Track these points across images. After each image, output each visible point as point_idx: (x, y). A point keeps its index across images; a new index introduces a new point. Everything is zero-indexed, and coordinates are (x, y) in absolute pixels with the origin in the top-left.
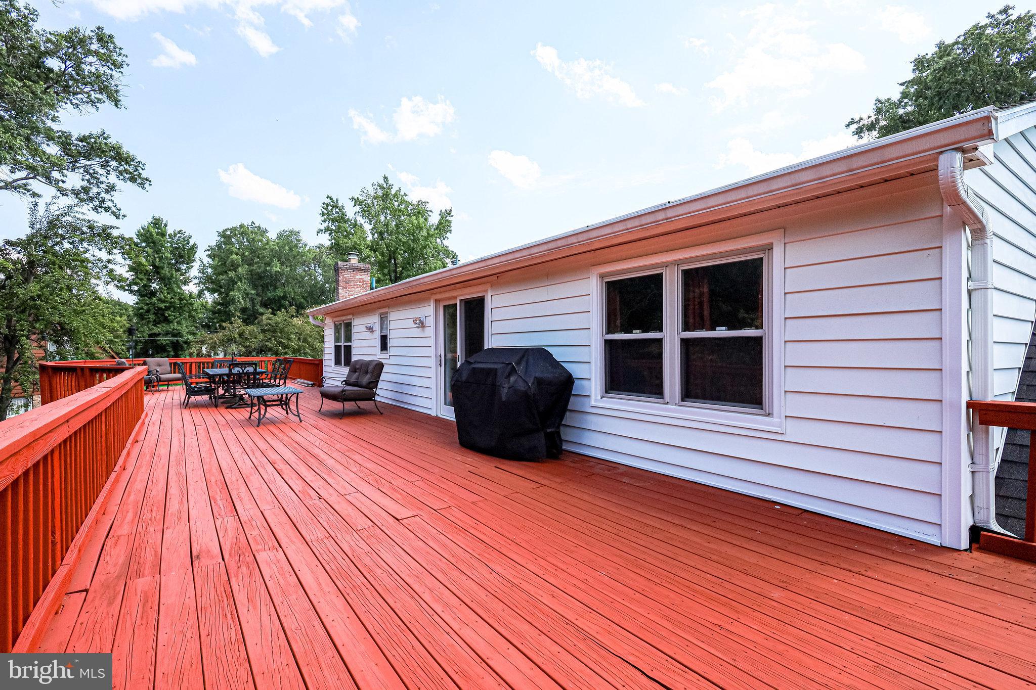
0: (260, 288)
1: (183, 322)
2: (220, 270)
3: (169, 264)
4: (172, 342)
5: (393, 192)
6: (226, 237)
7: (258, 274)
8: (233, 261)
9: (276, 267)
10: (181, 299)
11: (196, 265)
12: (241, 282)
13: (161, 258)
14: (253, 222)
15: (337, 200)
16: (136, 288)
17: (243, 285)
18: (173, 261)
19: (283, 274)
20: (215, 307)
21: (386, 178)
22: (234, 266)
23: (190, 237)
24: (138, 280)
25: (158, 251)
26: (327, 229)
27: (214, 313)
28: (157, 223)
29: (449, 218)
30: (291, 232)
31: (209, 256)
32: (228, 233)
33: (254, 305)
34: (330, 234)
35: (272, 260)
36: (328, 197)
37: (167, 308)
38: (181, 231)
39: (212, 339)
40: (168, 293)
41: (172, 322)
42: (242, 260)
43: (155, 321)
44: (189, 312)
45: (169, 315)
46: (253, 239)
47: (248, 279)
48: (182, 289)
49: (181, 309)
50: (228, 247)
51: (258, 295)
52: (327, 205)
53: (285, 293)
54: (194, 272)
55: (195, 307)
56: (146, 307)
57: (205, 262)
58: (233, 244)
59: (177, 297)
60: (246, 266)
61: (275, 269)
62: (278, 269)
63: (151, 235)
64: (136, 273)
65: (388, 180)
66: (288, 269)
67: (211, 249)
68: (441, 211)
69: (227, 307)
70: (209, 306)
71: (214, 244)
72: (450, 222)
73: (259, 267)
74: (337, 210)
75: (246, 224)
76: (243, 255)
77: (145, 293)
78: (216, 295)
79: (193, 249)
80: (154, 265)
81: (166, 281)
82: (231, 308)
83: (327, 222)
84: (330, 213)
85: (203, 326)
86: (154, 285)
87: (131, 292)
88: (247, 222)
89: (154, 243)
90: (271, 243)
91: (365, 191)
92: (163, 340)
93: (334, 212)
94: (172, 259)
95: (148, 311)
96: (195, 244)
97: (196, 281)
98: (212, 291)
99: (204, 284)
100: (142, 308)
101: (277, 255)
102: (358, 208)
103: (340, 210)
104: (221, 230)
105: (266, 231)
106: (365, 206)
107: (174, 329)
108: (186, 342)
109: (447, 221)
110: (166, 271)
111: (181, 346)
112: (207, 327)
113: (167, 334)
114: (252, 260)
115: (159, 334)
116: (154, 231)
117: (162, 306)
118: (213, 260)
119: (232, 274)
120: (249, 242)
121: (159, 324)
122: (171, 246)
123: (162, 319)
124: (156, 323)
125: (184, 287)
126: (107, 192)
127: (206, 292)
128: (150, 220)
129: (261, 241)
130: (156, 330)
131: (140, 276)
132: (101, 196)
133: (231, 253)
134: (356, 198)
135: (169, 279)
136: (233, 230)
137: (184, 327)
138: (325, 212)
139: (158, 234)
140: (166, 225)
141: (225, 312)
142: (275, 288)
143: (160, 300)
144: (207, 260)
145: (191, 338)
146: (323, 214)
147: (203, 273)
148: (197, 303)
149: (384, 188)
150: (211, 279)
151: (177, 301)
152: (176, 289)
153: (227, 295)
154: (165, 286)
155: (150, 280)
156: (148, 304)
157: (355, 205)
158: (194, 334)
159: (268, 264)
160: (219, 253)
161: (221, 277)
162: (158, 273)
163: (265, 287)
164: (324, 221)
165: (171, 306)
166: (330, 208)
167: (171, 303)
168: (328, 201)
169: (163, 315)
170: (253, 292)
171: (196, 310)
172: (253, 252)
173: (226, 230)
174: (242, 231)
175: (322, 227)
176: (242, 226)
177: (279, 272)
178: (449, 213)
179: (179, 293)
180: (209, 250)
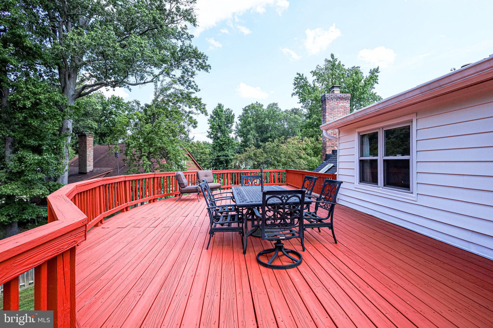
0: (260, 133)
1: (229, 150)
2: (244, 126)
3: (224, 124)
4: (225, 160)
5: (337, 63)
6: (246, 110)
7: (259, 126)
8: (249, 121)
9: (267, 122)
10: (228, 140)
11: (234, 124)
12: (252, 131)
13: (221, 122)
14: (257, 102)
15: (303, 75)
16: (212, 136)
17: (253, 132)
18: (226, 123)
19: (270, 125)
20: (242, 144)
21: (332, 56)
22: (249, 124)
23: (232, 111)
24: (213, 132)
25: (220, 119)
26: (297, 93)
27: (241, 146)
28: (220, 106)
29: (376, 74)
30: (274, 104)
31: (239, 120)
32: (247, 108)
33: (257, 141)
34: (299, 95)
35: (265, 119)
36: (297, 74)
37: (223, 144)
38: (228, 109)
39: (240, 157)
40: (224, 137)
41: (225, 150)
42: (253, 120)
43: (219, 150)
44: (232, 146)
45: (224, 147)
46: (257, 110)
47: (255, 129)
48: (229, 135)
49: (228, 145)
50: (247, 115)
51: (259, 136)
52: (297, 78)
53: (271, 135)
54: (234, 128)
55: (234, 143)
56: (216, 144)
57: (238, 123)
58: (249, 113)
59: (227, 139)
60: (254, 123)
61: (267, 123)
62: (268, 123)
63: (218, 112)
64: (212, 129)
65: (333, 57)
66: (272, 123)
67: (240, 117)
68: (371, 70)
69: (246, 143)
70: (239, 143)
71: (241, 114)
72: (377, 76)
73: (260, 123)
74: (303, 81)
75: (254, 103)
76: (253, 118)
77: (216, 138)
78: (242, 138)
79: (233, 117)
80: (218, 125)
81: (223, 132)
82: (248, 143)
83: (297, 89)
84: (299, 83)
85: (237, 153)
86: (219, 134)
87: (211, 138)
88: (254, 102)
89: (218, 115)
90: (265, 111)
91: (319, 67)
92: (222, 159)
93: (301, 82)
94: (225, 122)
95: (216, 146)
96: (234, 114)
97: (235, 132)
98: (241, 136)
99: (237, 133)
100: (214, 145)
101: (267, 116)
102: (315, 77)
103: (304, 80)
104: (244, 108)
105: (262, 105)
106: (319, 75)
107: (226, 154)
108: (230, 160)
109: (375, 76)
110: (223, 128)
111: (229, 161)
112: (239, 153)
113: (223, 156)
114: (257, 120)
115: (221, 156)
116: (218, 110)
117: (221, 143)
118: (241, 121)
119: (248, 127)
120: (255, 112)
121: (220, 151)
122: (225, 116)
123: (222, 149)
124: (219, 151)
125: (230, 134)
126: (192, 76)
127: (238, 137)
128: (217, 105)
129: (260, 110)
130: (219, 154)
131: (214, 130)
132: (189, 79)
133: (248, 118)
134: (314, 71)
135: (224, 131)
136: (249, 106)
137: (230, 152)
138: (296, 82)
139: (220, 111)
140: (223, 107)
141: (246, 145)
142: (267, 133)
143: (221, 141)
144: (239, 122)
145: (232, 157)
146: (295, 84)
147: (237, 128)
148: (235, 142)
149: (331, 62)
150: (240, 131)
151: (227, 141)
152: (226, 135)
153: (246, 137)
154: (223, 134)
155: (217, 132)
156: (216, 143)
157: (314, 76)
158: (233, 156)
159: (264, 121)
160: (243, 118)
161: (244, 129)
162: (220, 128)
163: (262, 133)
164: (295, 88)
165: (225, 143)
166: (299, 80)
167: (225, 142)
168: (298, 76)
169: (222, 147)
170: (257, 135)
171: (234, 144)
172: (257, 116)
173: (246, 107)
174: (252, 107)
175: (294, 92)
176: (252, 104)
177: (268, 125)
178: (377, 70)
179: (228, 137)
180: (239, 117)
